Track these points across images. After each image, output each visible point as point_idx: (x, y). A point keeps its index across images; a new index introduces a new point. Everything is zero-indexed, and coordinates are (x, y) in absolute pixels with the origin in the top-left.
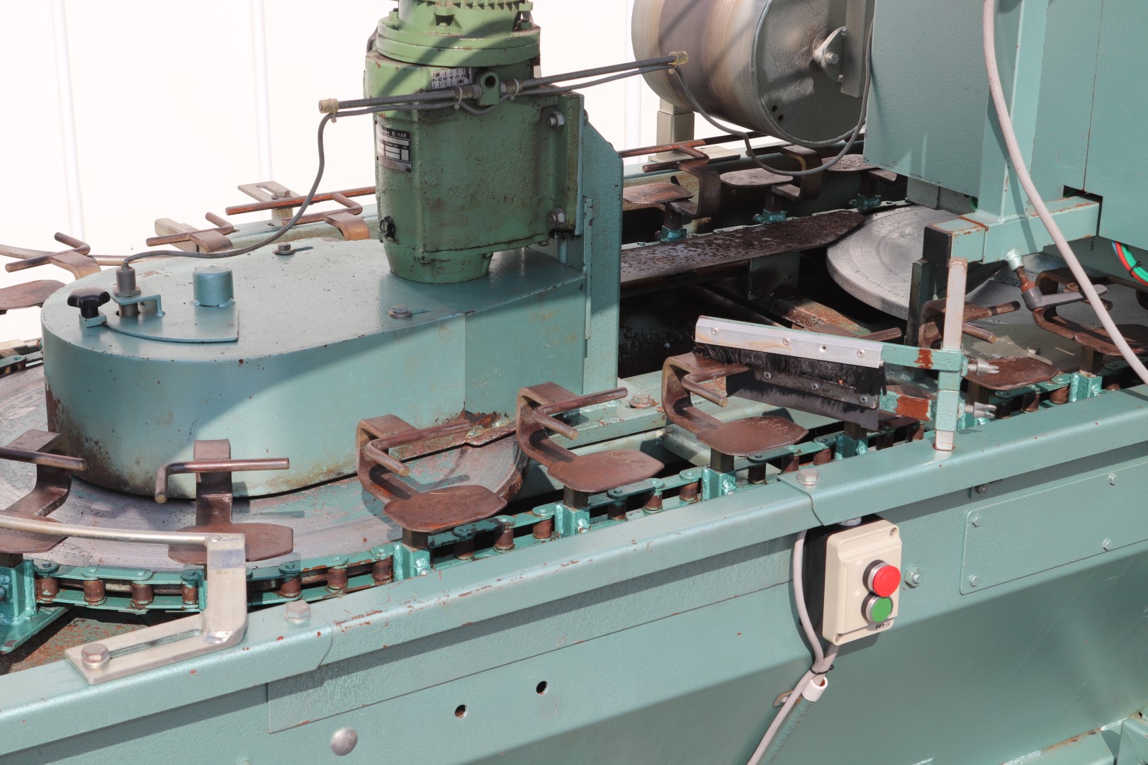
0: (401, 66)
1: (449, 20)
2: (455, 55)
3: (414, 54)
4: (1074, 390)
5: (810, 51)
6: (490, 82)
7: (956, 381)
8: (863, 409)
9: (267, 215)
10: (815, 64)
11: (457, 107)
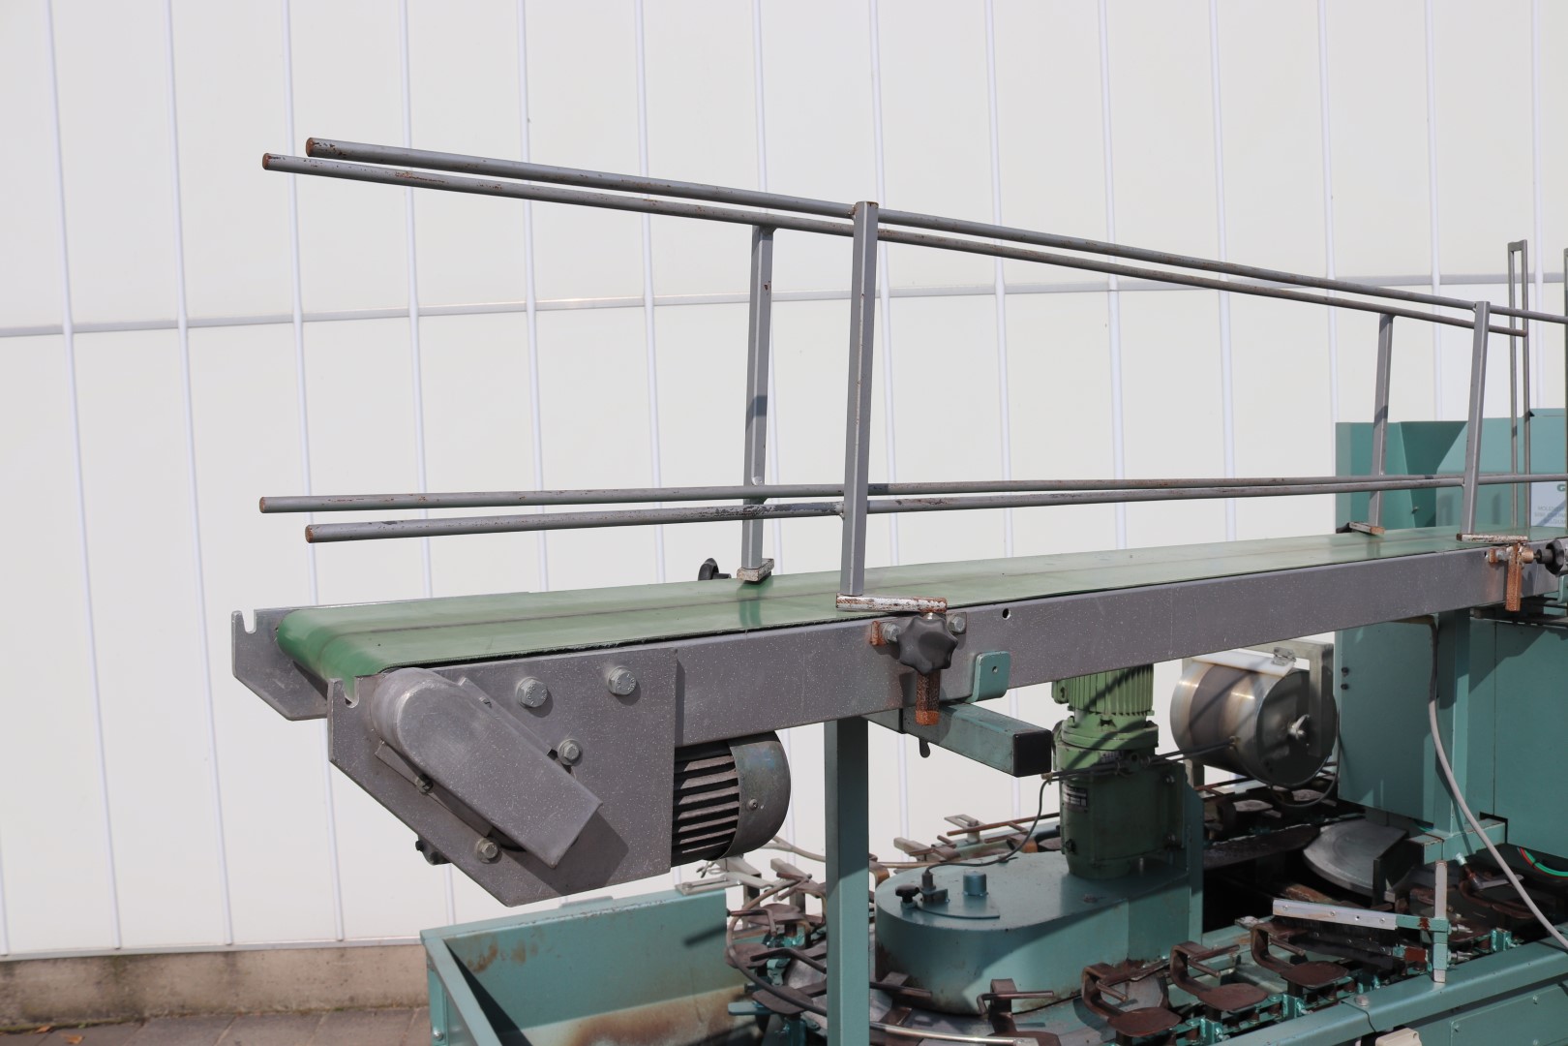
0: (1082, 750)
1: (1109, 722)
2: (1115, 743)
3: (1090, 742)
4: (1494, 941)
5: (1287, 729)
6: (1134, 758)
7: (1444, 937)
8: (1382, 955)
9: (965, 836)
10: (1291, 738)
11: (1116, 773)
